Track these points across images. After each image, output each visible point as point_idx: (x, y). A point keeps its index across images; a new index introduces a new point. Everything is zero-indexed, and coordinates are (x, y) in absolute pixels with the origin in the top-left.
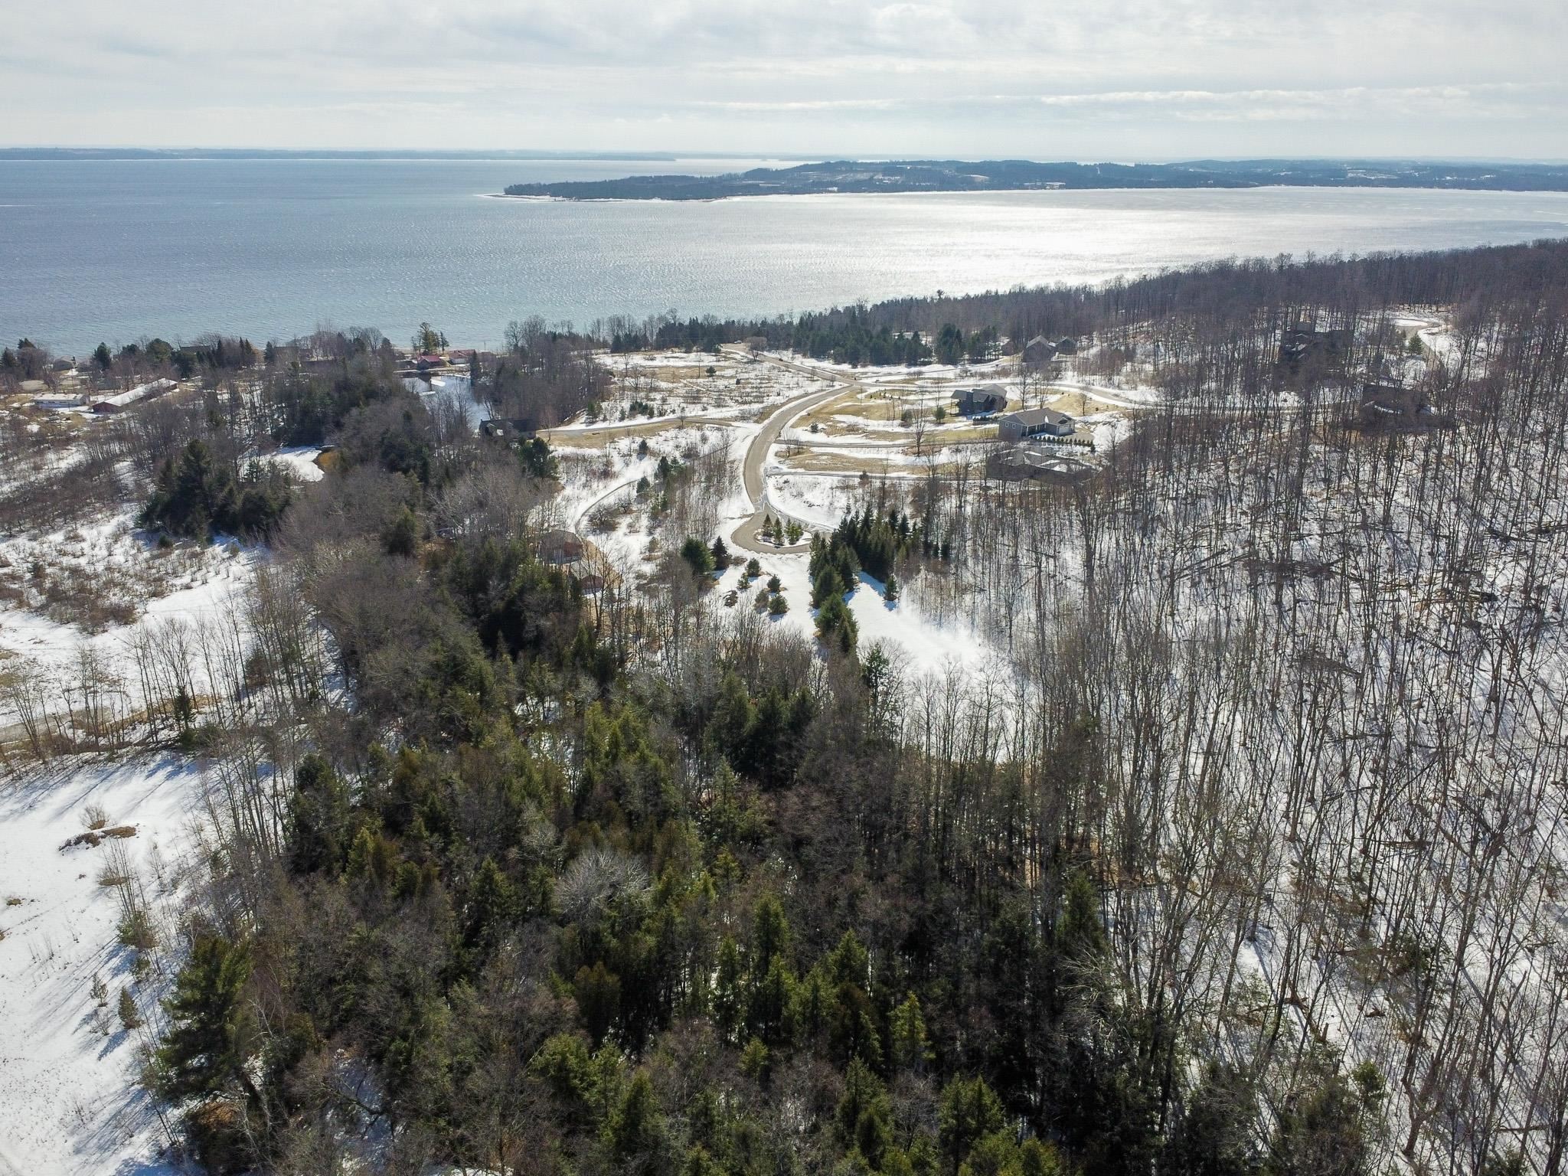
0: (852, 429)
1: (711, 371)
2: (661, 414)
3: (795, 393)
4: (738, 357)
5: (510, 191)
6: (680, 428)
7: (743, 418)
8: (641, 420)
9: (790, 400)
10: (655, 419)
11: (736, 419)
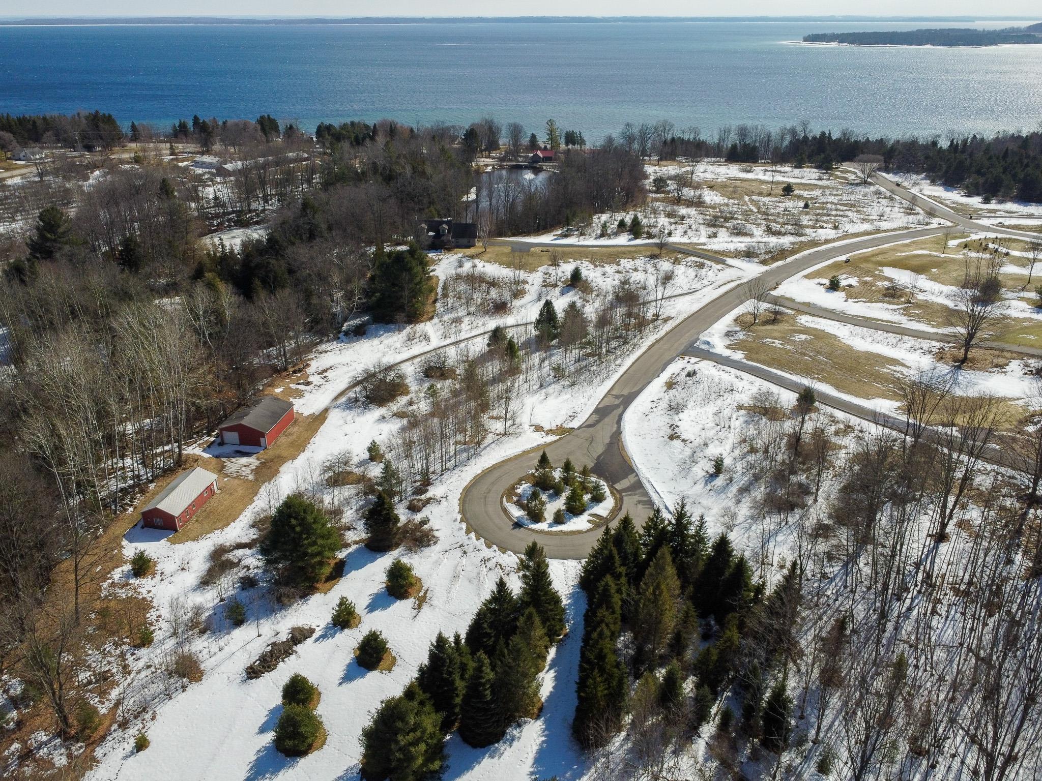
0: (892, 294)
1: (788, 190)
2: (650, 236)
3: (866, 227)
4: (852, 177)
5: (808, 39)
6: (653, 257)
7: (749, 254)
8: (623, 240)
9: (846, 236)
10: (638, 242)
11: (737, 254)
